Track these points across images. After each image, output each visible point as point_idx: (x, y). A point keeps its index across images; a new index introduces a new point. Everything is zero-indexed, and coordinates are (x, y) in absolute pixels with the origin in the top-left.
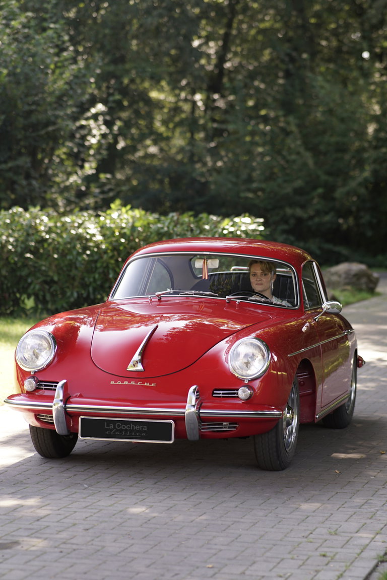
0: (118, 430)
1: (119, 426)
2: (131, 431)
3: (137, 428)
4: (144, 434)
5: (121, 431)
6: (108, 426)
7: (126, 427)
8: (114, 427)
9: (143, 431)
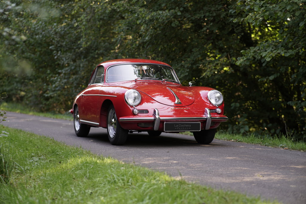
0: (179, 127)
1: (180, 125)
2: (185, 127)
3: (187, 126)
4: (189, 128)
5: (181, 127)
6: (176, 126)
7: (183, 126)
8: (178, 126)
9: (189, 127)
